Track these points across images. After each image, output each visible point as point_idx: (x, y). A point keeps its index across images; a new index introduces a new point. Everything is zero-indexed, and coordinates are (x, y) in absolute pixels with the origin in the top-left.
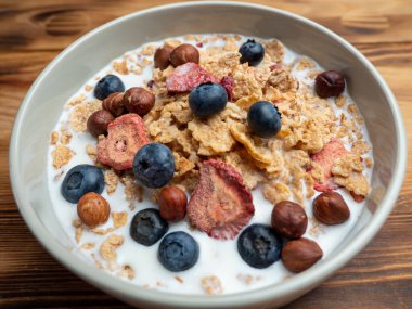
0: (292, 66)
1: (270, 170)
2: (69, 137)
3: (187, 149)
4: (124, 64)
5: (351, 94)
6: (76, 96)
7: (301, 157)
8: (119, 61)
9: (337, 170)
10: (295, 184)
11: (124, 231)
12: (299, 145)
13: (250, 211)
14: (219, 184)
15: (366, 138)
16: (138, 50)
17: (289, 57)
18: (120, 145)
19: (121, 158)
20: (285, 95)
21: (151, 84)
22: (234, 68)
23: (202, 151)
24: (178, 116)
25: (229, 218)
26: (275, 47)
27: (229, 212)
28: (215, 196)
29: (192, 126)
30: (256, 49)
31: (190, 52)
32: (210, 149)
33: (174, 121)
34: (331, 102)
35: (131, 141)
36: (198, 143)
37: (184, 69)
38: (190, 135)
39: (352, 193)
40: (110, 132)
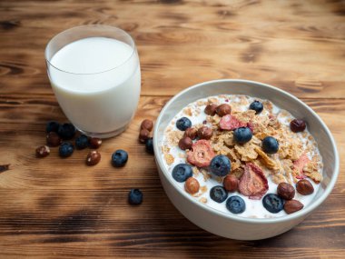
0: (277, 114)
1: (275, 168)
2: (169, 149)
3: (235, 158)
4: (189, 110)
5: (309, 130)
6: (168, 128)
7: (289, 162)
8: (186, 108)
9: (306, 169)
10: (286, 175)
11: (207, 195)
12: (287, 157)
13: (267, 188)
14: (253, 174)
15: (318, 154)
16: (195, 103)
17: (275, 110)
18: (201, 155)
19: (202, 161)
20: (277, 131)
21: (205, 122)
22: (252, 118)
23: (243, 159)
24: (227, 141)
25: (258, 191)
26: (268, 104)
27: (258, 188)
28: (251, 180)
29: (236, 147)
30: (260, 106)
31: (227, 108)
32: (248, 158)
33: (225, 144)
34: (300, 134)
35: (206, 153)
36: (241, 155)
37: (227, 118)
38: (235, 151)
39: (314, 180)
40: (194, 148)
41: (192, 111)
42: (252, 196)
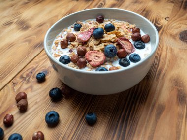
14: (123, 42)
18: (97, 58)
21: (71, 51)
27: (130, 46)
28: (125, 45)
29: (103, 39)
33: (97, 45)
35: (98, 55)
36: (110, 41)
40: (90, 59)
41: (57, 53)
42: (132, 50)
